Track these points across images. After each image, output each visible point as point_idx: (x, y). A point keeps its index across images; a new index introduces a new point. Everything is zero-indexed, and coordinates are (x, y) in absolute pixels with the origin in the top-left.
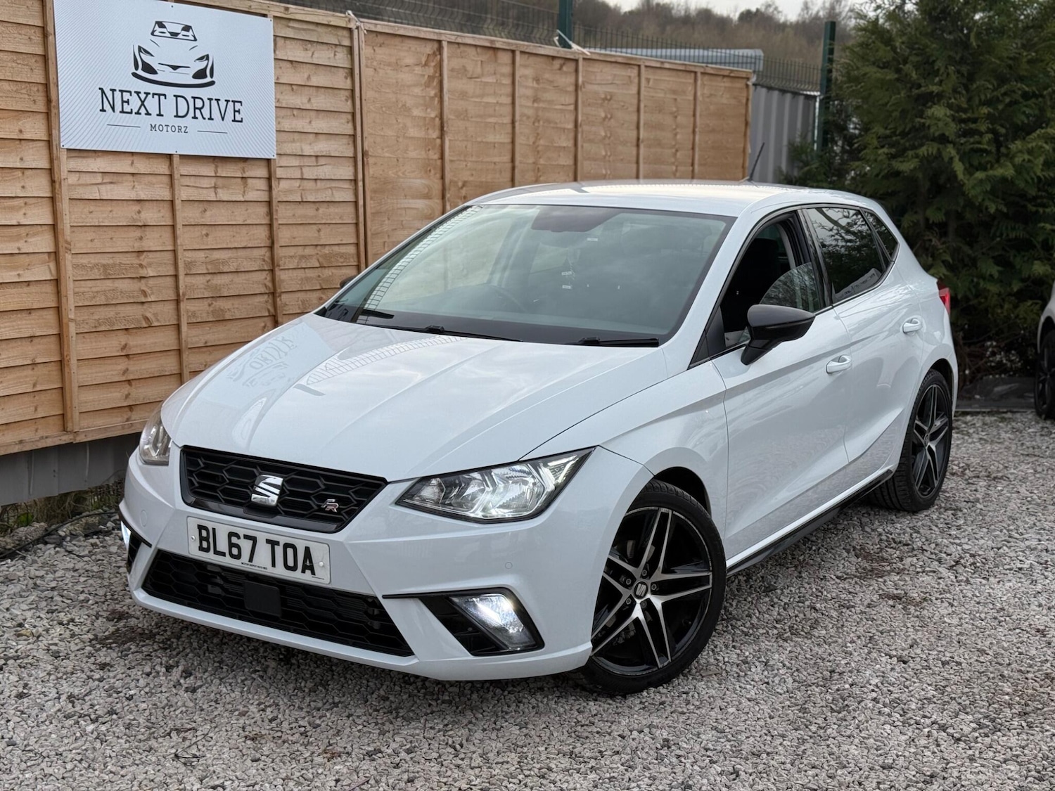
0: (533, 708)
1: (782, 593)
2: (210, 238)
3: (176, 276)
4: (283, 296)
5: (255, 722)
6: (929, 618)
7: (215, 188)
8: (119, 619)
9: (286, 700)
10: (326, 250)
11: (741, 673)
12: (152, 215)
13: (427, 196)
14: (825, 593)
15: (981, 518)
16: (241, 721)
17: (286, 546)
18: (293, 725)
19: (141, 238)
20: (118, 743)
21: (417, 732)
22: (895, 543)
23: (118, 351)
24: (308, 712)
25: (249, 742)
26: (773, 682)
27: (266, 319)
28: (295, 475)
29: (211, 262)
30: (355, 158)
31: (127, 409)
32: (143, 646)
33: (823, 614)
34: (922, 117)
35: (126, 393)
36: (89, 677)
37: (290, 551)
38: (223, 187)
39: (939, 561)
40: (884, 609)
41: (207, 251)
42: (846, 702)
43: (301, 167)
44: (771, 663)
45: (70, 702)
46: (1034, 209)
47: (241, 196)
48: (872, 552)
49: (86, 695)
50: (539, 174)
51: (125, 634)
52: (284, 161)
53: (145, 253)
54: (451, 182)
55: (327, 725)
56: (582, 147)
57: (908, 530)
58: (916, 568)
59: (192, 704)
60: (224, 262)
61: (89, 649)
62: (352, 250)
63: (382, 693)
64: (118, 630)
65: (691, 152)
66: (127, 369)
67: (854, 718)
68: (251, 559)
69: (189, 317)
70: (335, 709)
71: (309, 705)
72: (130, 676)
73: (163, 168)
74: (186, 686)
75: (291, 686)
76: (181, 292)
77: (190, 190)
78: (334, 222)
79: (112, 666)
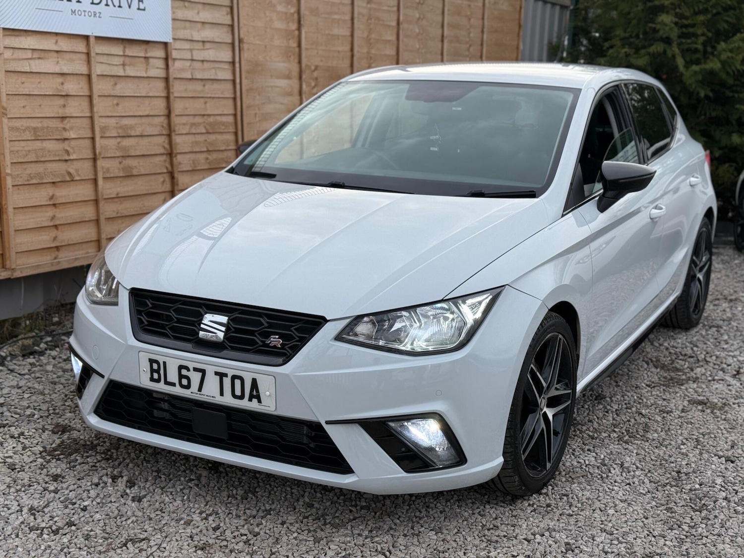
0: (441, 512)
1: (612, 401)
2: (120, 107)
3: (93, 139)
4: (179, 157)
5: (201, 531)
6: (734, 420)
7: (124, 65)
8: (63, 432)
9: (223, 509)
10: (211, 119)
11: (603, 475)
12: (74, 87)
13: (288, 77)
14: (645, 400)
15: (739, 333)
16: (189, 531)
17: (234, 377)
18: (236, 534)
19: (64, 106)
20: (81, 555)
21: (348, 539)
22: (682, 355)
23: (47, 201)
24: (245, 520)
25: (199, 552)
26: (634, 483)
27: (165, 175)
28: (239, 314)
29: (121, 127)
30: (233, 44)
31: (55, 249)
32: (88, 457)
33: (649, 419)
34: (654, 23)
35: (54, 236)
36: (45, 489)
37: (238, 383)
38: (129, 65)
39: (723, 370)
40: (695, 413)
41: (118, 118)
42: (703, 502)
43: (191, 50)
44: (626, 465)
45: (32, 514)
46: (731, 94)
47: (144, 72)
48: (666, 363)
49: (45, 507)
50: (372, 61)
51: (70, 446)
52: (178, 45)
53: (68, 119)
54: (306, 65)
55: (265, 533)
56: (403, 41)
57: (687, 344)
58: (707, 377)
59: (140, 514)
60: (132, 127)
61: (40, 460)
62: (230, 119)
63: (307, 500)
64: (63, 442)
66: (54, 216)
67: (716, 517)
68: (200, 389)
69: (104, 173)
70: (269, 516)
71: (245, 513)
72: (81, 487)
73: (81, 47)
74: (132, 495)
75: (225, 494)
76: (97, 152)
77: (104, 67)
78: (217, 96)
79: (63, 478)
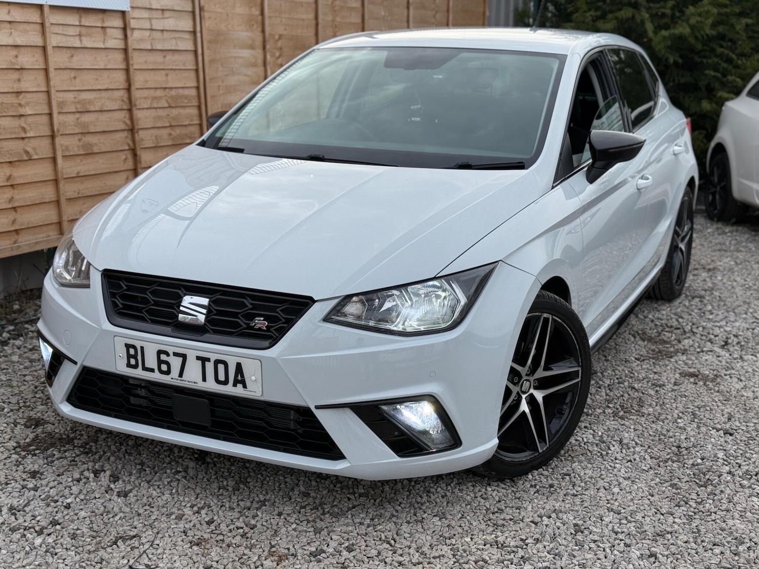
0: (443, 497)
1: (604, 376)
2: (78, 80)
3: (50, 115)
4: (141, 132)
5: (194, 526)
6: (727, 392)
7: (80, 35)
8: (37, 426)
9: (215, 501)
10: (173, 93)
11: (603, 452)
12: (29, 60)
13: (252, 47)
14: (636, 374)
15: (723, 303)
16: (181, 526)
17: (217, 362)
18: (232, 527)
19: (19, 80)
20: (69, 556)
21: (350, 528)
22: (668, 327)
23: (4, 182)
24: (240, 512)
25: (195, 548)
26: (635, 460)
27: (127, 152)
28: (220, 295)
29: (79, 102)
30: (193, 12)
31: (14, 233)
32: (65, 451)
33: (643, 393)
35: (13, 218)
36: (24, 487)
37: (221, 367)
38: (86, 36)
39: (710, 341)
40: (688, 386)
41: (76, 93)
42: (707, 477)
43: (150, 19)
44: (625, 441)
45: (13, 514)
46: (699, 60)
47: (101, 43)
48: (653, 336)
49: (25, 506)
50: (337, 30)
51: (45, 441)
52: (136, 14)
53: (23, 94)
54: (270, 34)
55: (262, 525)
56: (368, 8)
57: (672, 316)
58: (695, 348)
59: (128, 510)
60: (91, 102)
61: (15, 457)
62: (193, 92)
63: (302, 489)
64: (37, 436)
65: (446, 14)
66: (13, 198)
67: (722, 491)
68: (181, 375)
69: (63, 151)
70: (264, 507)
71: (238, 505)
72: (61, 483)
73: (35, 17)
74: (117, 490)
75: (215, 485)
76: (56, 128)
77: (59, 37)
78: (178, 68)
79: (42, 474)
